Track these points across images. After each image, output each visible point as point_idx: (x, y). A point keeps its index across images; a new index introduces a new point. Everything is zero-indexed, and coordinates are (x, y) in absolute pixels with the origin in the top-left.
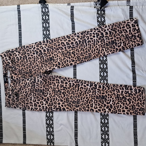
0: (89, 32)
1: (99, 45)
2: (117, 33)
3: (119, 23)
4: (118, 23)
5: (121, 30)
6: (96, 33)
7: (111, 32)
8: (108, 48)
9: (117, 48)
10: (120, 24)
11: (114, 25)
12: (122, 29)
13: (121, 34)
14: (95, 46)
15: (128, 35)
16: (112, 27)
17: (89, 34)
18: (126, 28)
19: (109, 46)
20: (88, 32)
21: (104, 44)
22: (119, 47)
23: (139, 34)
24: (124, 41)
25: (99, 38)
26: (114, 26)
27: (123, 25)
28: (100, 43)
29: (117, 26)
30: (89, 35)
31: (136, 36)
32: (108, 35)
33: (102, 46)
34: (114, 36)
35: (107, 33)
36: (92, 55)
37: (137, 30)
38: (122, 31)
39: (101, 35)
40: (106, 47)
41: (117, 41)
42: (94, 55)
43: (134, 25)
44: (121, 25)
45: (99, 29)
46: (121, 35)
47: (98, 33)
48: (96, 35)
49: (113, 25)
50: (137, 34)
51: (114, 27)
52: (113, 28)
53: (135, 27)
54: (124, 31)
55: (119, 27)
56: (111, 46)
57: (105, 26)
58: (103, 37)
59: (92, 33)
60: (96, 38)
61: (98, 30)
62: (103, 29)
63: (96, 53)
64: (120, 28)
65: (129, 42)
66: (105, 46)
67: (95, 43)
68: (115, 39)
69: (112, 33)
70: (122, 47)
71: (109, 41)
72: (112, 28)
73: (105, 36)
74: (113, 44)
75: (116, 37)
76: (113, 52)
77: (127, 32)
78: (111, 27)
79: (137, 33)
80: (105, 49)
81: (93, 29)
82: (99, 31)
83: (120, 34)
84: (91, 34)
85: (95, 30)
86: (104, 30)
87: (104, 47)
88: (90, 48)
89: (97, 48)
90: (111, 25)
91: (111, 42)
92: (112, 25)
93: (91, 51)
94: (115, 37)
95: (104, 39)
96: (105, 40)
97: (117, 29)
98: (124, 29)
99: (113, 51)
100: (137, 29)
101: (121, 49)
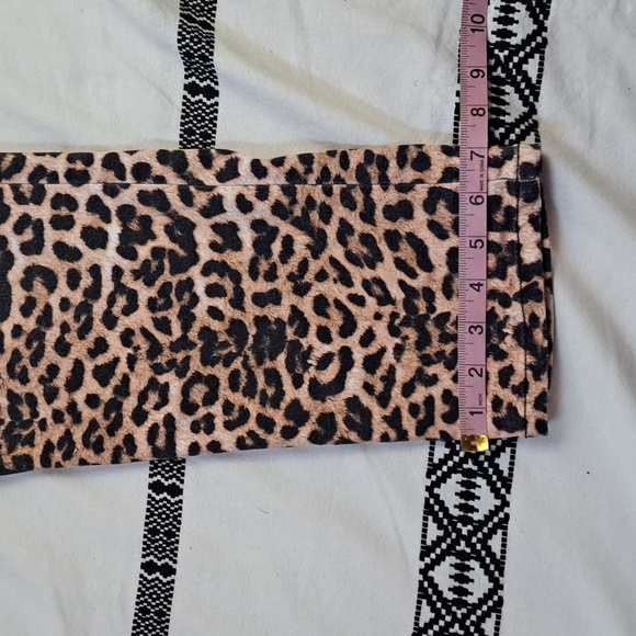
0: (54, 178)
1: (127, 338)
2: (325, 256)
3: (369, 155)
4: (356, 159)
5: (368, 228)
6: (126, 212)
7: (275, 230)
8: (213, 382)
9: (296, 403)
10: (373, 171)
11: (309, 171)
12: (383, 224)
13: (368, 273)
14: (92, 336)
15: (429, 294)
16: (288, 190)
17: (47, 203)
18: (418, 224)
19: (227, 362)
20: (40, 171)
21: (184, 337)
22: (318, 391)
23: (534, 318)
24: (383, 350)
25: (146, 263)
26: (312, 179)
27: (404, 188)
28: (142, 317)
29: (337, 189)
30: (43, 212)
31: (503, 324)
32: (240, 259)
33: (155, 349)
34: (291, 277)
35: (228, 237)
36: (43, 425)
37: (525, 272)
38: (383, 246)
39: (173, 239)
40: (196, 365)
41: (311, 339)
42: (62, 428)
43: (511, 213)
44: (385, 183)
45: (161, 179)
46: (366, 284)
47: (142, 210)
48: (114, 230)
49: (301, 168)
50: (516, 305)
51: (310, 189)
52: (301, 198)
53: (511, 236)
54: (394, 246)
55: (358, 196)
56: (245, 364)
57: (220, 162)
58: (180, 265)
59: (82, 195)
60: (108, 258)
61: (150, 187)
62: (201, 186)
63: (87, 413)
64: (368, 216)
65: (430, 371)
66: (188, 358)
67: (99, 307)
68: (296, 313)
69: (277, 247)
70: (353, 403)
71: (237, 314)
72: (285, 201)
73: (205, 254)
74: (273, 358)
75: (313, 293)
76: (251, 433)
77: (428, 266)
78: (275, 179)
79: (523, 296)
80: (185, 391)
81: (99, 157)
82: (159, 200)
83: (358, 274)
84: (71, 203)
85: (111, 178)
86: (201, 199)
87: (172, 363)
88: (28, 345)
89: (102, 360)
90: (278, 162)
91: (252, 331)
92: (292, 161)
93: (42, 380)
94: (301, 290)
95: (190, 283)
96: (195, 300)
97: (339, 211)
98: (403, 227)
99: (252, 424)
100: (531, 255)
101: (339, 419)
